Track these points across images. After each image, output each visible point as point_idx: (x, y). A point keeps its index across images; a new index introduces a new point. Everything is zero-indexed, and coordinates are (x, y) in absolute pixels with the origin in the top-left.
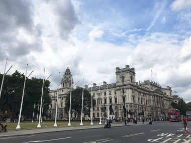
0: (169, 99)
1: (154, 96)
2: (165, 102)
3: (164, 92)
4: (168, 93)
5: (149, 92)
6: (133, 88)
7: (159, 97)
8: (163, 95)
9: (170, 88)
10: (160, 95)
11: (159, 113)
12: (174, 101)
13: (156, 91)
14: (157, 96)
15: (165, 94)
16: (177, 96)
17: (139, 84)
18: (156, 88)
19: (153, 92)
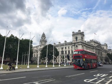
0: (106, 51)
1: (96, 49)
2: (103, 53)
3: (102, 47)
4: (105, 48)
6: (83, 44)
7: (99, 50)
10: (100, 49)
11: (99, 59)
12: (109, 52)
14: (98, 49)
15: (103, 48)
16: (111, 49)
17: (87, 42)
18: (97, 45)
19: (96, 47)
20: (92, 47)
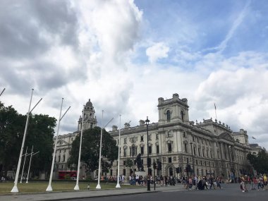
0: (244, 149)
1: (220, 143)
2: (237, 153)
3: (235, 138)
4: (242, 140)
5: (211, 137)
6: (185, 129)
7: (228, 145)
8: (234, 142)
9: (245, 132)
10: (228, 142)
11: (227, 170)
12: (252, 152)
13: (222, 136)
14: (224, 143)
15: (238, 141)
16: (257, 145)
17: (195, 124)
18: (223, 132)
19: (218, 138)
20: (209, 138)
